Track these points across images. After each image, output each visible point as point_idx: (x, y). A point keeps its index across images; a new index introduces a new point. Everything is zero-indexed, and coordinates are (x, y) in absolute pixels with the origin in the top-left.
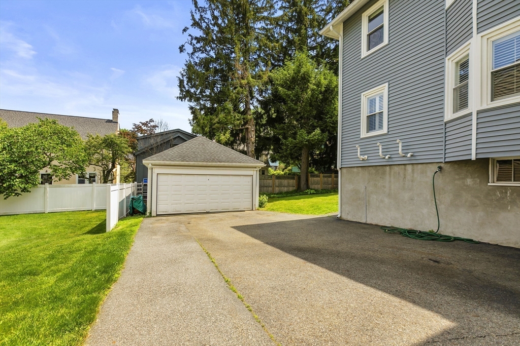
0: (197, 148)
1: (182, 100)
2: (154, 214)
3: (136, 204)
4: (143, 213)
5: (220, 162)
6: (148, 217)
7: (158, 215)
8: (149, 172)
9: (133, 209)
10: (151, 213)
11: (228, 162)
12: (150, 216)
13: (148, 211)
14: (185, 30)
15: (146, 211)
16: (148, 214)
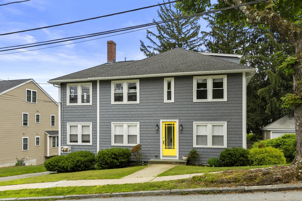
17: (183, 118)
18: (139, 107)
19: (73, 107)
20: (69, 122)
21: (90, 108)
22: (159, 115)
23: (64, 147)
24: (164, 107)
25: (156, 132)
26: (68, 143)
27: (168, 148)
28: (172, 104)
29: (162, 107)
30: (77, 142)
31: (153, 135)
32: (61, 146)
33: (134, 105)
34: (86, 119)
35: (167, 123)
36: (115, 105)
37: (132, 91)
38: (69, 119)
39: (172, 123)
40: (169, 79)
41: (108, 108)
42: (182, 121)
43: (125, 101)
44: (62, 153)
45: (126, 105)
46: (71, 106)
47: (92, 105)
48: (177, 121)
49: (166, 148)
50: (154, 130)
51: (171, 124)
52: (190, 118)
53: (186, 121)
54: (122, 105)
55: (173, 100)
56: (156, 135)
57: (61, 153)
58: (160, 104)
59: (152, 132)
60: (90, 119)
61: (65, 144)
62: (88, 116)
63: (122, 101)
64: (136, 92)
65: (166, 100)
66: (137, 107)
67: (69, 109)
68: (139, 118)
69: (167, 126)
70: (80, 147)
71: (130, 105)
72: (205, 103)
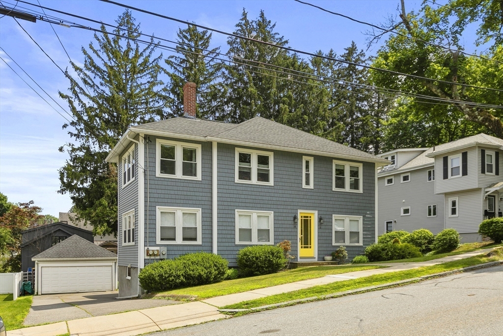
0: (71, 247)
1: (62, 194)
2: (39, 293)
3: (26, 288)
4: (32, 293)
5: (86, 257)
6: (36, 295)
7: (42, 294)
8: (36, 265)
9: (25, 291)
10: (37, 293)
11: (93, 257)
12: (37, 294)
13: (36, 292)
14: (65, 126)
15: (34, 292)
16: (36, 294)
17: (323, 209)
18: (273, 191)
19: (168, 180)
20: (161, 206)
21: (198, 186)
22: (296, 204)
23: (151, 248)
24: (303, 193)
25: (293, 226)
26: (159, 242)
27: (305, 247)
28: (310, 191)
29: (300, 193)
30: (174, 239)
31: (290, 230)
32: (145, 246)
33: (267, 187)
34: (190, 202)
35: (303, 215)
36: (241, 185)
37: (263, 167)
38: (160, 200)
39: (309, 215)
40: (308, 158)
41: (230, 187)
42: (321, 213)
43: (254, 180)
44: (147, 259)
45: (255, 186)
46: (164, 178)
47: (201, 180)
48: (316, 212)
49: (302, 247)
50: (290, 222)
51: (307, 217)
52: (329, 209)
53: (325, 213)
54: (251, 186)
55: (311, 186)
56: (293, 230)
57: (145, 259)
58: (298, 189)
59: (288, 226)
60: (198, 202)
61: (153, 244)
62: (194, 198)
63: (250, 179)
64: (269, 170)
65: (304, 186)
66: (270, 191)
67: (160, 183)
68: (272, 206)
69: (303, 218)
70: (181, 248)
71: (261, 187)
72: (343, 193)
